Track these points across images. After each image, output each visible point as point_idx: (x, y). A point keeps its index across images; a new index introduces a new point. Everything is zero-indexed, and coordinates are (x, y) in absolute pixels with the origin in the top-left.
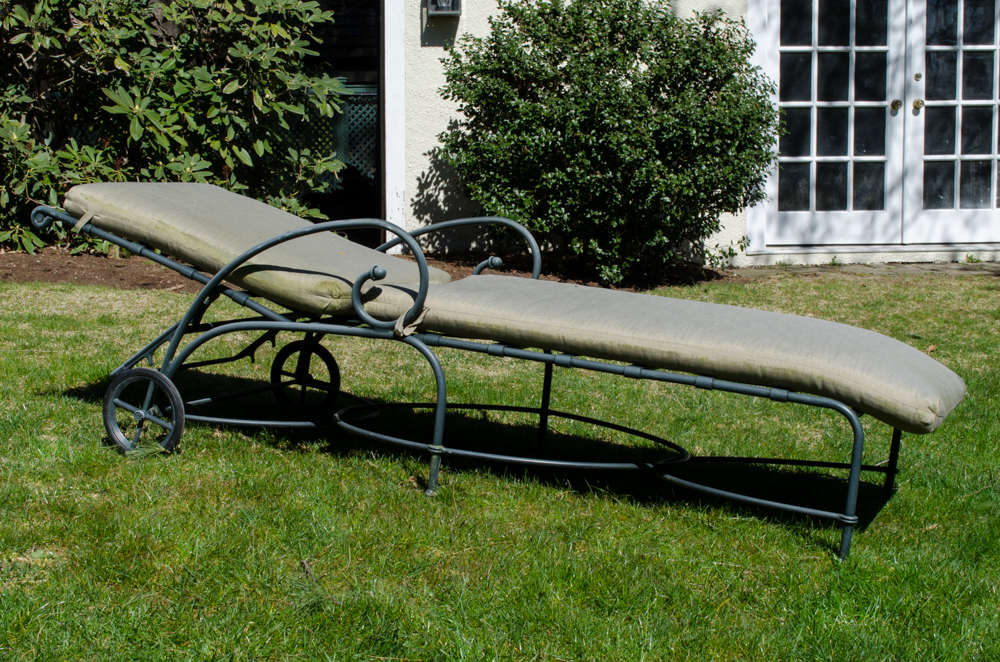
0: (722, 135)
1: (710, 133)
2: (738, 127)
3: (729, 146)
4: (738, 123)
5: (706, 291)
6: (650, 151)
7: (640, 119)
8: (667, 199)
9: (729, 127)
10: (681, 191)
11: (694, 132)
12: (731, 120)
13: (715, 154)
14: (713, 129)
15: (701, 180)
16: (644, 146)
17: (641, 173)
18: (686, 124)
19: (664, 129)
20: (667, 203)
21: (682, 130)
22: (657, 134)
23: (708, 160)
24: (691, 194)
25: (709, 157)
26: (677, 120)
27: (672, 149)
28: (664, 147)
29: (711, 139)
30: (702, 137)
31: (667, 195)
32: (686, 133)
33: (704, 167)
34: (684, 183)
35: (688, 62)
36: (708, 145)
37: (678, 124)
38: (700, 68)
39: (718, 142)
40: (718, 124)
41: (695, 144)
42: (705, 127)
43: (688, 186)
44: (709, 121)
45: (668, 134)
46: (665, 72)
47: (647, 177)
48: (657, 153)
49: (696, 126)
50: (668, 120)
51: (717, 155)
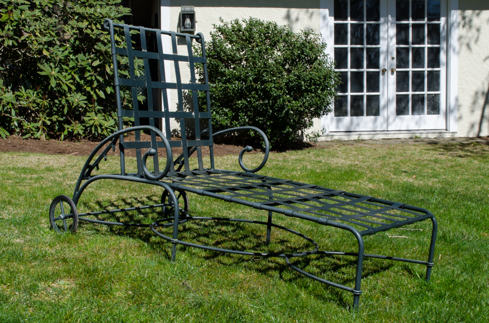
0: (315, 84)
1: (310, 83)
2: (322, 80)
3: (318, 89)
4: (321, 79)
5: (309, 152)
6: (284, 92)
7: (280, 77)
8: (292, 112)
9: (318, 80)
10: (298, 108)
11: (303, 83)
12: (319, 77)
13: (312, 92)
14: (311, 82)
15: (307, 104)
16: (281, 89)
17: (280, 101)
18: (300, 79)
19: (290, 81)
20: (291, 114)
21: (298, 82)
22: (287, 84)
23: (309, 95)
24: (302, 110)
25: (309, 93)
26: (296, 78)
27: (294, 90)
28: (290, 89)
29: (310, 86)
30: (306, 85)
31: (292, 110)
32: (300, 83)
33: (308, 98)
34: (299, 105)
35: (299, 52)
36: (309, 88)
37: (296, 79)
38: (304, 55)
39: (313, 87)
40: (313, 79)
41: (304, 88)
42: (308, 81)
43: (301, 106)
44: (309, 78)
45: (292, 83)
46: (289, 56)
47: (283, 103)
48: (287, 92)
49: (304, 80)
50: (292, 77)
51: (313, 93)
